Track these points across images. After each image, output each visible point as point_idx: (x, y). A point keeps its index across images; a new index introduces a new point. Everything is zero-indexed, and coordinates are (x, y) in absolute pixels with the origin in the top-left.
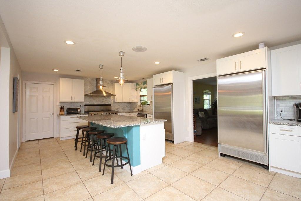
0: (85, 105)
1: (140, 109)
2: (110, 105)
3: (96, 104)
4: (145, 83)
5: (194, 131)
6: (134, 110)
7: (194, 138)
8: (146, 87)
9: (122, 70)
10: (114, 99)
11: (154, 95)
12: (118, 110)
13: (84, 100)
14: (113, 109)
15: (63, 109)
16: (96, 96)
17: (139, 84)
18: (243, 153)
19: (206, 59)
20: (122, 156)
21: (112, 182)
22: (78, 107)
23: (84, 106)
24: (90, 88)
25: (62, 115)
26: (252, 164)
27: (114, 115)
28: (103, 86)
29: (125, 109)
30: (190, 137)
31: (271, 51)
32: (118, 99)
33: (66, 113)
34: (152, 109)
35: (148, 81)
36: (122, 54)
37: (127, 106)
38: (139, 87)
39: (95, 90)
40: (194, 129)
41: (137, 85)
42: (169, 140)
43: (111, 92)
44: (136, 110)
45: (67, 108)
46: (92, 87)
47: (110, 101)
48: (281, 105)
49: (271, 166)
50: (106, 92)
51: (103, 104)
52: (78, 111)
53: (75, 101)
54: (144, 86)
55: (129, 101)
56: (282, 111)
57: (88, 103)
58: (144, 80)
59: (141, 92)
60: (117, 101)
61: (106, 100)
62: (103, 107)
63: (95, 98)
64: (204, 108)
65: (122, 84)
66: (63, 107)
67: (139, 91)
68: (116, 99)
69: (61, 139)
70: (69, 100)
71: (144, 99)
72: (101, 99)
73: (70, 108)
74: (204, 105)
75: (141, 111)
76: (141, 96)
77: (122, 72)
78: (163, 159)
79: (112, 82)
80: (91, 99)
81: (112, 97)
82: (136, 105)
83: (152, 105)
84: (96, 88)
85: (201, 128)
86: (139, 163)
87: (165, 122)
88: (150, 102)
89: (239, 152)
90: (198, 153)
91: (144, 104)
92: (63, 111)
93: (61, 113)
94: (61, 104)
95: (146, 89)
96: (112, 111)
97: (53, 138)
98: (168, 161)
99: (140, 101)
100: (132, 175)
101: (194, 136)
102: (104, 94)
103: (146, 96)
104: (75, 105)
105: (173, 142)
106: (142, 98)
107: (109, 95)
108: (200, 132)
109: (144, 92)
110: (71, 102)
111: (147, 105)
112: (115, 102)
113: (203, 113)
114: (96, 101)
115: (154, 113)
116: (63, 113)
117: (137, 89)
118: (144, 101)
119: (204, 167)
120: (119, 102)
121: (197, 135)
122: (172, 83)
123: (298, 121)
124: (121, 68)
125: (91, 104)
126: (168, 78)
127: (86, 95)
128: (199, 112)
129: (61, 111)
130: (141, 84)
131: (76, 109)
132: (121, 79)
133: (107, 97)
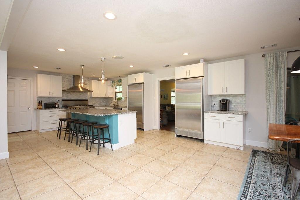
0: (63, 100)
1: (116, 104)
2: (87, 100)
3: (73, 99)
4: (120, 81)
5: (160, 121)
6: (110, 105)
7: (160, 127)
8: (121, 84)
9: (103, 73)
10: (91, 95)
11: (128, 92)
12: (95, 104)
13: (62, 95)
14: (90, 104)
15: (41, 103)
16: (74, 92)
17: (115, 82)
18: (190, 133)
19: (168, 66)
20: (104, 138)
21: (98, 154)
22: (56, 102)
23: (61, 101)
24: (67, 84)
25: (40, 109)
26: (195, 140)
27: (91, 109)
28: (85, 84)
29: (101, 104)
30: (157, 126)
31: (208, 65)
32: (95, 94)
33: (43, 107)
34: (127, 104)
35: (123, 79)
36: (103, 60)
37: (103, 102)
38: (115, 85)
39: (72, 86)
40: (161, 120)
41: (113, 83)
42: (140, 128)
43: (88, 88)
44: (112, 104)
45: (45, 102)
46: (69, 83)
47: (87, 96)
48: (214, 101)
49: (205, 140)
50: (83, 88)
51: (80, 99)
52: (57, 105)
53: (54, 96)
54: (119, 84)
55: (105, 97)
56: (214, 105)
57: (65, 98)
58: (119, 79)
59: (116, 89)
60: (94, 97)
61: (83, 96)
62: (80, 102)
63: (72, 94)
64: (172, 103)
65: (103, 84)
66: (41, 101)
67: (115, 87)
68: (92, 95)
69: (40, 131)
70: (48, 95)
71: (119, 95)
72: (78, 94)
73: (47, 102)
74: (172, 101)
75: (116, 106)
76: (116, 92)
77: (103, 74)
78: (135, 140)
79: (89, 79)
80: (69, 94)
81: (89, 93)
82: (112, 101)
83: (127, 100)
84: (73, 84)
85: (166, 119)
86: (117, 142)
87: (137, 113)
88: (125, 98)
89: (187, 132)
90: (162, 136)
91: (119, 99)
92: (42, 105)
93: (39, 107)
94: (38, 99)
95: (121, 87)
96: (90, 106)
97: (31, 130)
98: (139, 142)
99: (116, 96)
100: (112, 150)
101: (161, 125)
102: (81, 90)
103: (121, 92)
104: (53, 100)
105: (143, 130)
106: (118, 94)
107: (86, 91)
108: (165, 122)
109: (119, 89)
110: (48, 97)
111: (122, 100)
112: (92, 98)
113: (170, 107)
114: (74, 96)
115: (129, 107)
116: (41, 107)
117: (112, 86)
118: (119, 97)
119: (164, 143)
120: (95, 98)
121: (163, 125)
122: (143, 83)
123: (221, 111)
124: (103, 71)
125: (68, 99)
126: (140, 78)
127: (63, 91)
128: (167, 107)
129: (39, 105)
130: (117, 81)
131: (55, 104)
132: (102, 79)
133: (84, 93)
